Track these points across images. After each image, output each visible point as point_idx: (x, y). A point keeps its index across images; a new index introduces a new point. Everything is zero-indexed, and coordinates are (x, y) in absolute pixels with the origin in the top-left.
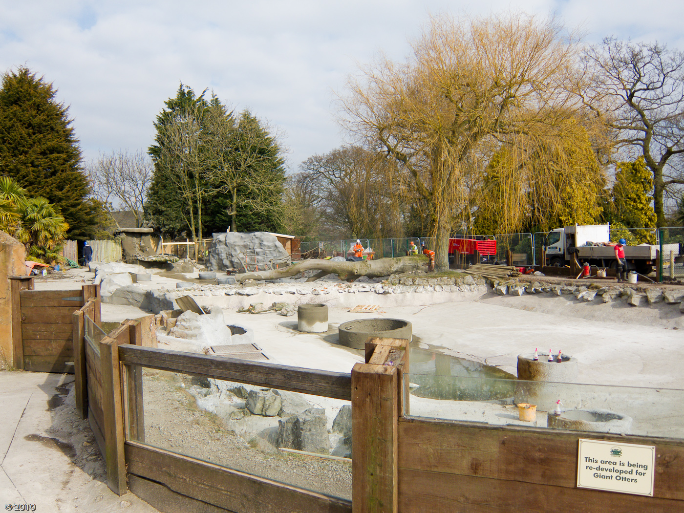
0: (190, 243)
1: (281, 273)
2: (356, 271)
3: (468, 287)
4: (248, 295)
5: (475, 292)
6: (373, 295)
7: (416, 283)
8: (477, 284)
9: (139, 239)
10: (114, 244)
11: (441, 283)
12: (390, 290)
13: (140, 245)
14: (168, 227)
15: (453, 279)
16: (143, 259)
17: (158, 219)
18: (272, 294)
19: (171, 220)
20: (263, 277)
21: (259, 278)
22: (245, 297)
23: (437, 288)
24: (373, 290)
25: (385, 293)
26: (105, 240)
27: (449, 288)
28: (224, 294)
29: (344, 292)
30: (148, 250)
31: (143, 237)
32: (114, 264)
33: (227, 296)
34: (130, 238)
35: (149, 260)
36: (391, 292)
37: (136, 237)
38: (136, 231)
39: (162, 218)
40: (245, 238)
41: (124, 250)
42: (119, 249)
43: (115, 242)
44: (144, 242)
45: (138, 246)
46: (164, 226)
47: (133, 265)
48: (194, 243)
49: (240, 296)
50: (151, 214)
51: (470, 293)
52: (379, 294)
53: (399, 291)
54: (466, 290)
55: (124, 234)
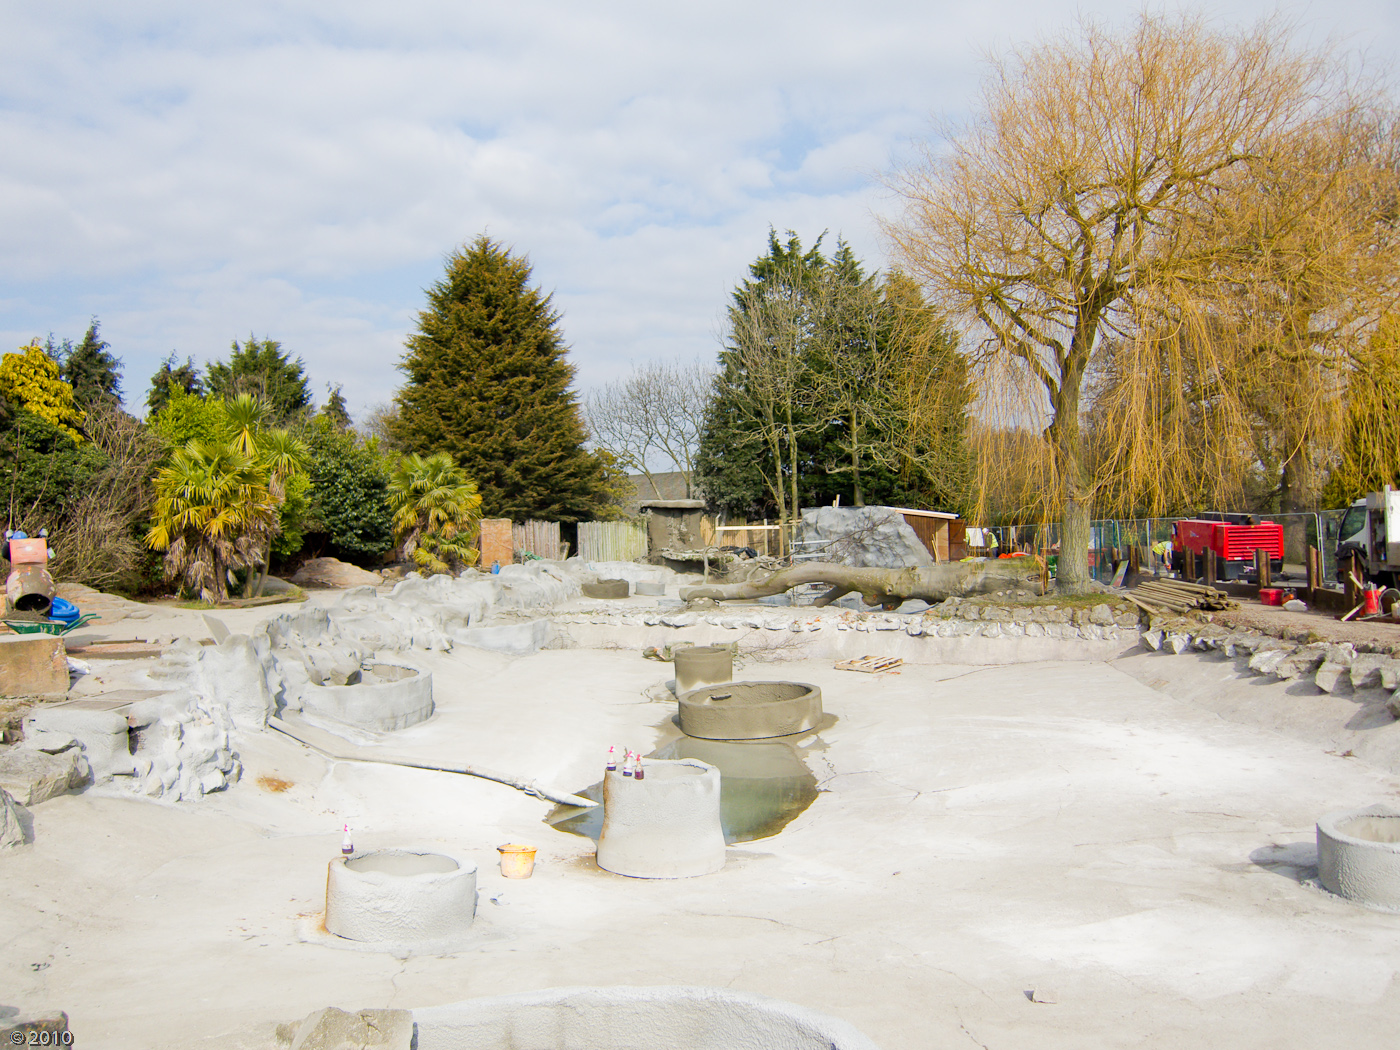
0: (770, 527)
1: (757, 588)
2: (888, 588)
3: (1098, 630)
4: (677, 627)
5: (1111, 642)
6: (901, 639)
7: (986, 615)
8: (1118, 624)
9: (679, 519)
10: (631, 529)
11: (1041, 619)
12: (932, 629)
13: (679, 530)
14: (727, 498)
15: (1069, 610)
16: (669, 556)
17: (712, 484)
18: (719, 626)
19: (734, 485)
20: (725, 595)
21: (719, 596)
22: (672, 629)
23: (1033, 628)
24: (904, 626)
25: (922, 635)
26: (614, 522)
27: (1059, 631)
28: (643, 624)
29: (849, 630)
30: (691, 539)
31: (685, 516)
32: (632, 565)
33: (647, 627)
34: (662, 518)
35: (680, 558)
36: (934, 633)
37: (673, 516)
38: (669, 506)
39: (717, 482)
40: (849, 519)
41: (651, 540)
42: (643, 537)
43: (635, 525)
44: (687, 526)
45: (676, 532)
46: (722, 495)
47: (654, 567)
48: (777, 527)
49: (666, 628)
50: (702, 473)
51: (1102, 644)
52: (912, 635)
53: (948, 632)
54: (1093, 637)
55: (649, 511)
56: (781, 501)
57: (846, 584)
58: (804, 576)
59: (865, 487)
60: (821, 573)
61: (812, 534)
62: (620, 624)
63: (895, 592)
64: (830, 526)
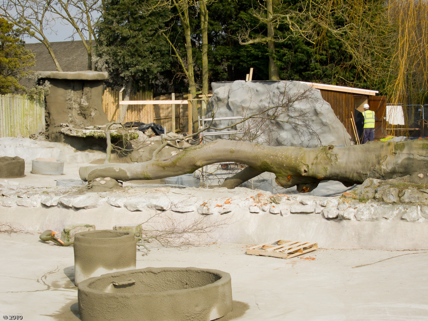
0: (179, 102)
1: (164, 167)
2: (303, 168)
4: (77, 209)
6: (317, 222)
7: (406, 198)
9: (80, 92)
10: (27, 102)
12: (349, 212)
13: (80, 104)
14: (133, 70)
16: (68, 133)
17: (115, 55)
18: (123, 208)
19: (139, 56)
20: (129, 174)
21: (122, 175)
22: (71, 211)
24: (320, 209)
25: (338, 218)
26: (9, 95)
28: (39, 205)
29: (261, 213)
30: (93, 114)
31: (87, 89)
32: (28, 142)
33: (44, 209)
34: (61, 91)
35: (80, 134)
36: (352, 216)
37: (74, 89)
38: (69, 78)
39: (121, 52)
40: (263, 94)
41: (48, 114)
42: (39, 111)
43: (31, 98)
44: (88, 99)
45: (76, 106)
46: (127, 67)
47: (52, 144)
48: (186, 102)
49: (65, 210)
50: (105, 42)
52: (328, 219)
53: (366, 215)
55: (47, 83)
56: (190, 73)
57: (259, 164)
58: (214, 154)
59: (280, 60)
60: (232, 152)
61: (224, 109)
62: (14, 206)
63: (311, 173)
64: (243, 102)
